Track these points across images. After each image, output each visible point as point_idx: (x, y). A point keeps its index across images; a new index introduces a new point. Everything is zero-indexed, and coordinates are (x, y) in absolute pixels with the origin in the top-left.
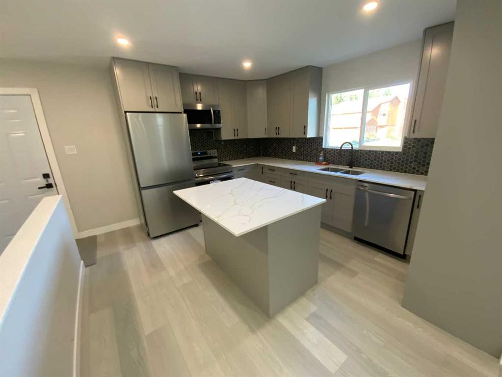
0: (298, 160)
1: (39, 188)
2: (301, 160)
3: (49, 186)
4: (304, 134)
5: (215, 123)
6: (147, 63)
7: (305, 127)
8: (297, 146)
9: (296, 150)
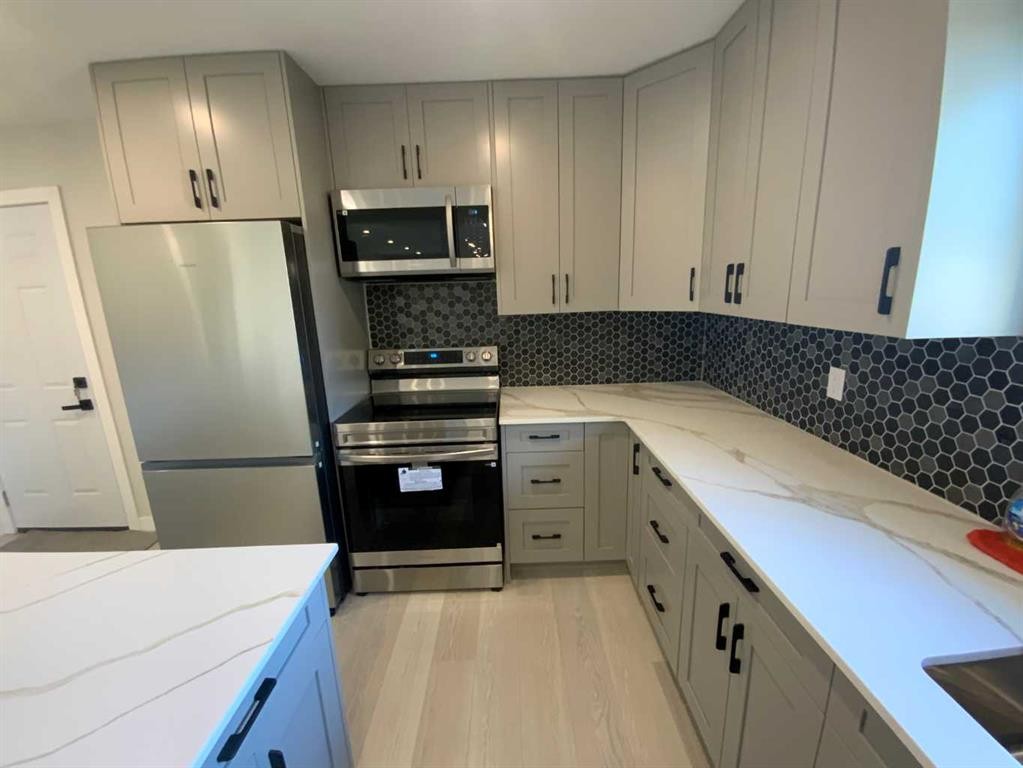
0: (853, 450)
1: (65, 408)
2: (873, 459)
3: (86, 405)
4: (885, 305)
5: (458, 254)
6: (183, 58)
7: (893, 257)
8: (853, 369)
9: (849, 394)
